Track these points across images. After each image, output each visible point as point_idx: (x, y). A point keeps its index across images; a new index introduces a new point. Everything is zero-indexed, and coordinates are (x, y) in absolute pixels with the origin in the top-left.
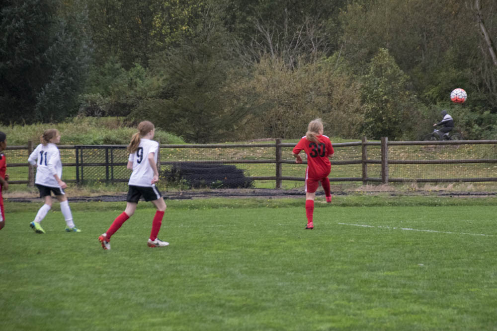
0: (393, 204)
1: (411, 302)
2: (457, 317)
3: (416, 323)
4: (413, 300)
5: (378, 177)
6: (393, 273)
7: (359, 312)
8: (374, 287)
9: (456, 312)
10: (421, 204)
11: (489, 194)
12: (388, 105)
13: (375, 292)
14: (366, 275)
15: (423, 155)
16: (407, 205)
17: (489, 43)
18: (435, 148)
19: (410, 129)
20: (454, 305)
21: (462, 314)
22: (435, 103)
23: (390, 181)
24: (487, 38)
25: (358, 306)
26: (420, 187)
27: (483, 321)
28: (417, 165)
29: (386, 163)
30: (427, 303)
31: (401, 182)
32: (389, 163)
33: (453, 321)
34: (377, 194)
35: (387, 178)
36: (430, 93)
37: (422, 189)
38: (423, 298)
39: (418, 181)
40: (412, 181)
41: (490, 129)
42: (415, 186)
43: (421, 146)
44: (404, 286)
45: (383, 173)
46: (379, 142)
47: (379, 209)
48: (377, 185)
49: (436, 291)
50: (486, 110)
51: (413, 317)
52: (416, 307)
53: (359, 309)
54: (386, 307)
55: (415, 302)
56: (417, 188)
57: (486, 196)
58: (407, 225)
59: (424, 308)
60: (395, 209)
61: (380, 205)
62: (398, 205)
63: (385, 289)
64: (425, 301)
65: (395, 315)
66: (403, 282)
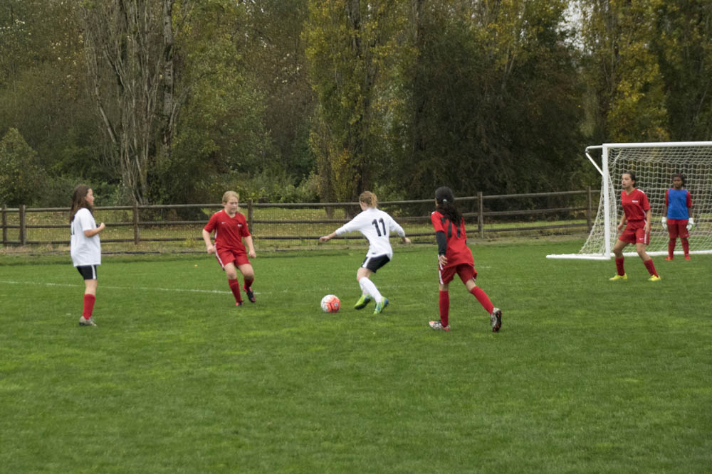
0: (33, 263)
1: (65, 347)
2: (107, 358)
3: (72, 364)
4: (66, 345)
5: (17, 241)
6: (45, 322)
7: (20, 357)
8: (31, 335)
9: (105, 354)
10: (57, 263)
11: (115, 253)
12: (20, 177)
13: (32, 340)
14: (21, 324)
15: (53, 220)
16: (45, 264)
17: (108, 124)
18: (63, 214)
19: (39, 198)
20: (102, 348)
21: (111, 355)
22: (60, 176)
23: (28, 243)
24: (105, 120)
25: (19, 352)
26: (54, 248)
27: (130, 361)
28: (48, 229)
29: (24, 228)
30: (79, 347)
31: (37, 244)
32: (27, 227)
33: (103, 361)
34: (18, 255)
35: (25, 241)
36: (56, 167)
37: (56, 250)
38: (76, 343)
39: (53, 243)
40: (47, 243)
41: (107, 197)
42: (50, 247)
43: (50, 213)
44: (57, 333)
45: (22, 237)
46: (18, 209)
47: (21, 268)
48: (16, 247)
49: (86, 336)
50: (104, 181)
51: (69, 358)
52: (70, 351)
53: (20, 354)
54: (44, 351)
55: (69, 346)
56: (52, 249)
57: (113, 255)
58: (50, 281)
59: (77, 351)
60: (35, 267)
61: (21, 264)
62: (38, 264)
63: (40, 336)
64: (78, 345)
65: (53, 358)
66: (55, 329)
